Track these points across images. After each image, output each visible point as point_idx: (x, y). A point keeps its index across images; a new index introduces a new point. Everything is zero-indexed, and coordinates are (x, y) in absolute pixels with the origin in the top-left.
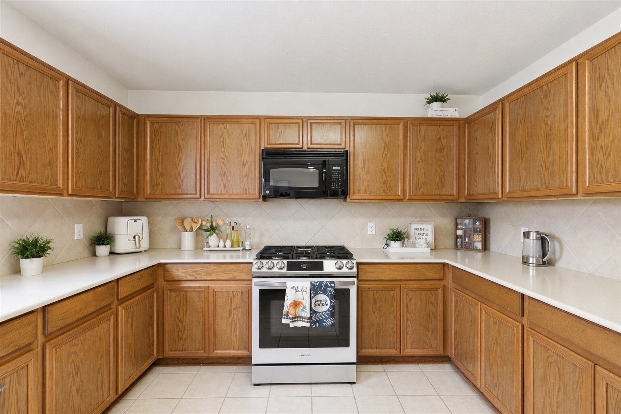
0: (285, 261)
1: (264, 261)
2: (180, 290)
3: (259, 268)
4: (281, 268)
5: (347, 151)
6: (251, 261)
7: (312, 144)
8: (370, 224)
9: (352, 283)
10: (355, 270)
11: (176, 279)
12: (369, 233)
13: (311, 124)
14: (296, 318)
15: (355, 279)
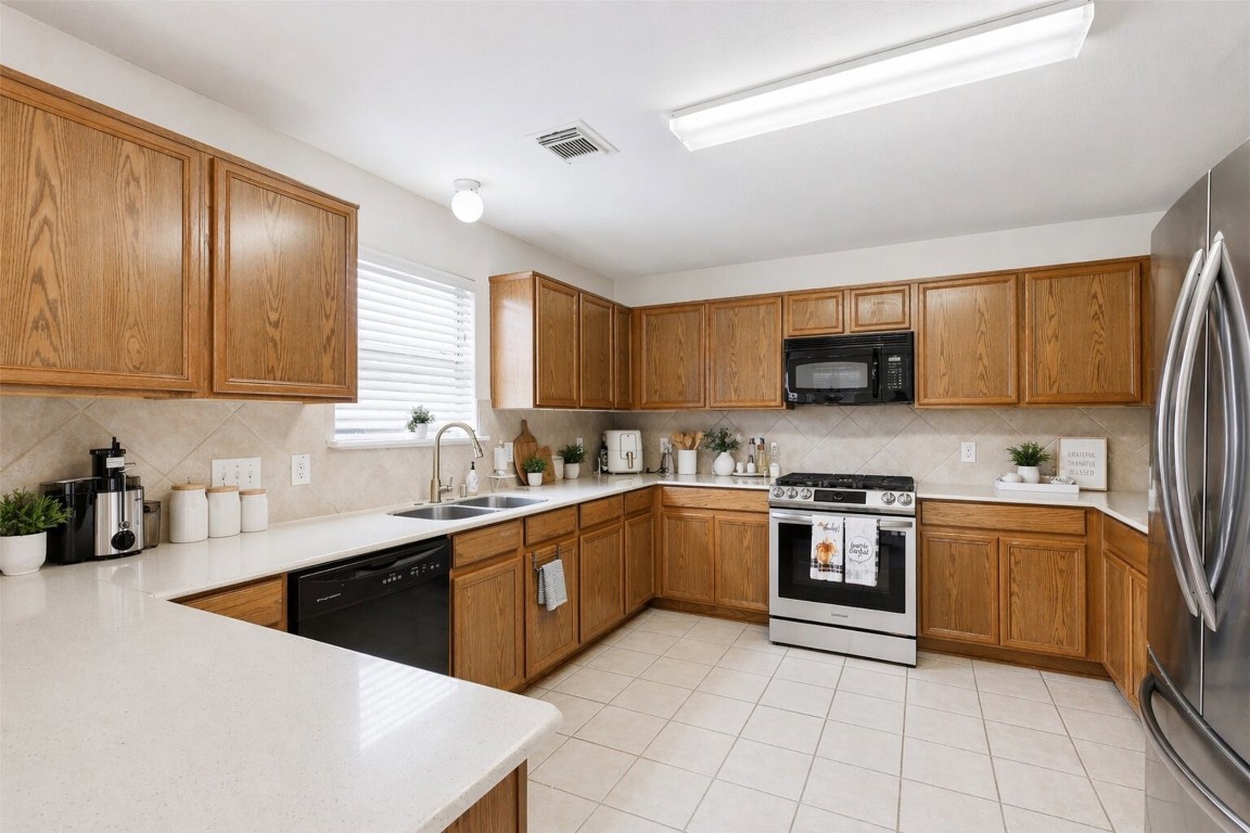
0: (813, 490)
1: (785, 488)
2: (681, 518)
3: (777, 496)
4: (806, 497)
5: (913, 333)
6: (767, 487)
7: (857, 325)
8: (964, 446)
9: (910, 525)
10: (913, 505)
11: (678, 505)
12: (964, 459)
13: (857, 295)
14: (826, 567)
15: (913, 520)
